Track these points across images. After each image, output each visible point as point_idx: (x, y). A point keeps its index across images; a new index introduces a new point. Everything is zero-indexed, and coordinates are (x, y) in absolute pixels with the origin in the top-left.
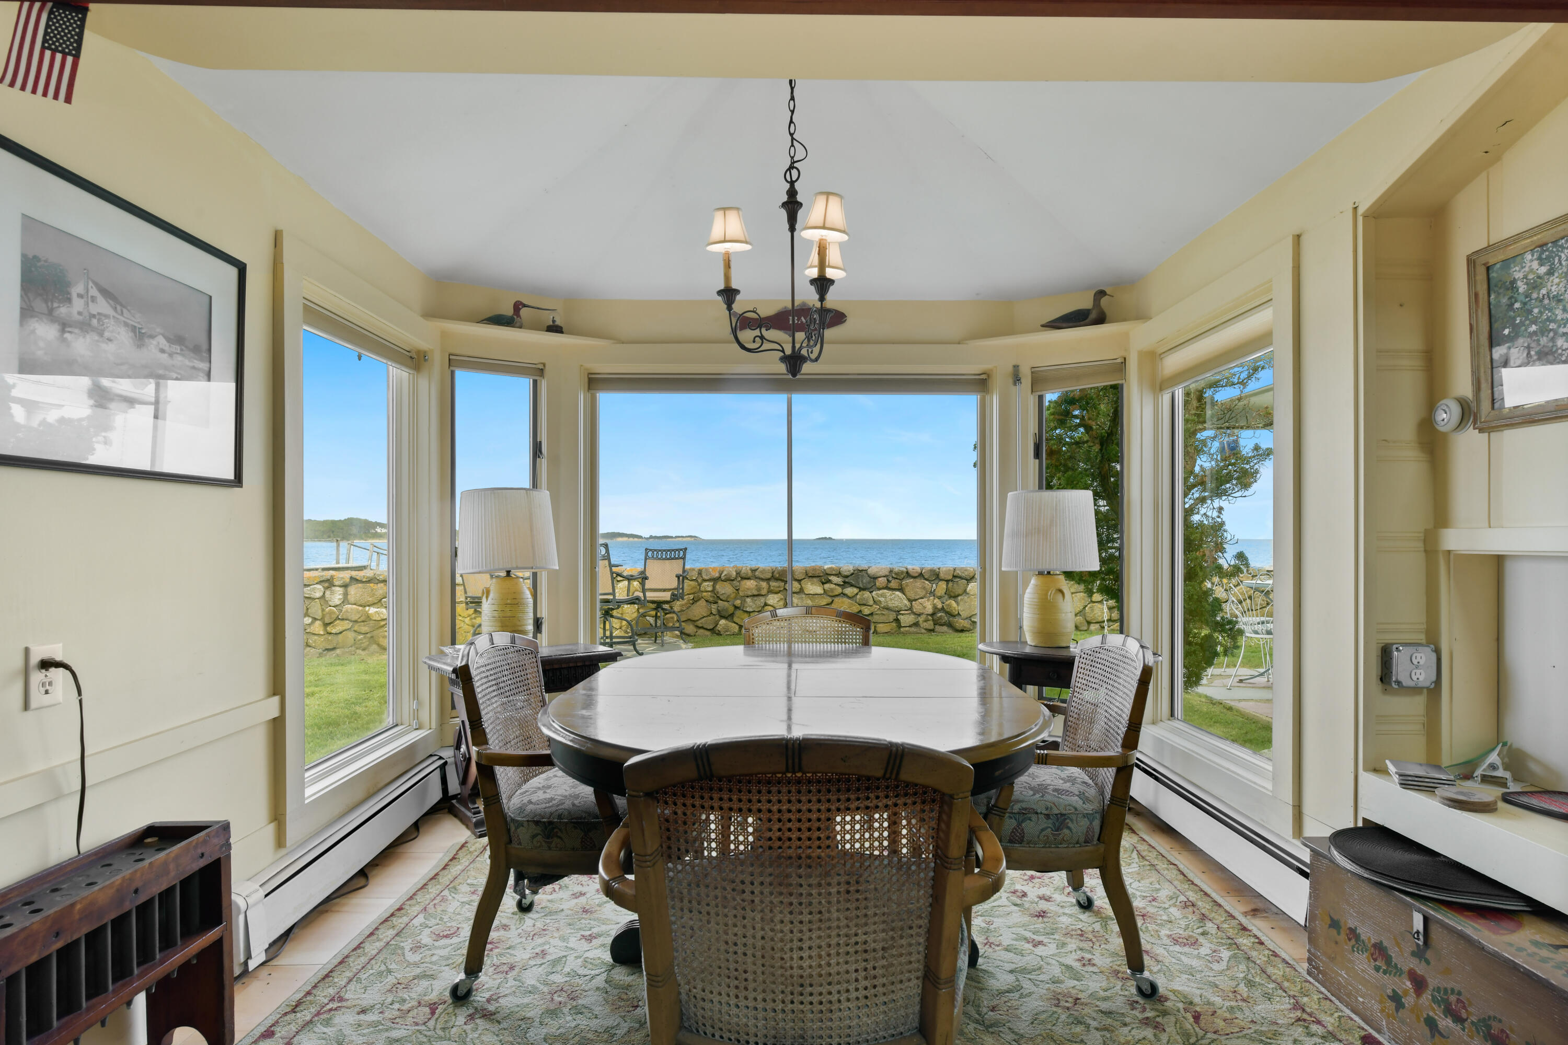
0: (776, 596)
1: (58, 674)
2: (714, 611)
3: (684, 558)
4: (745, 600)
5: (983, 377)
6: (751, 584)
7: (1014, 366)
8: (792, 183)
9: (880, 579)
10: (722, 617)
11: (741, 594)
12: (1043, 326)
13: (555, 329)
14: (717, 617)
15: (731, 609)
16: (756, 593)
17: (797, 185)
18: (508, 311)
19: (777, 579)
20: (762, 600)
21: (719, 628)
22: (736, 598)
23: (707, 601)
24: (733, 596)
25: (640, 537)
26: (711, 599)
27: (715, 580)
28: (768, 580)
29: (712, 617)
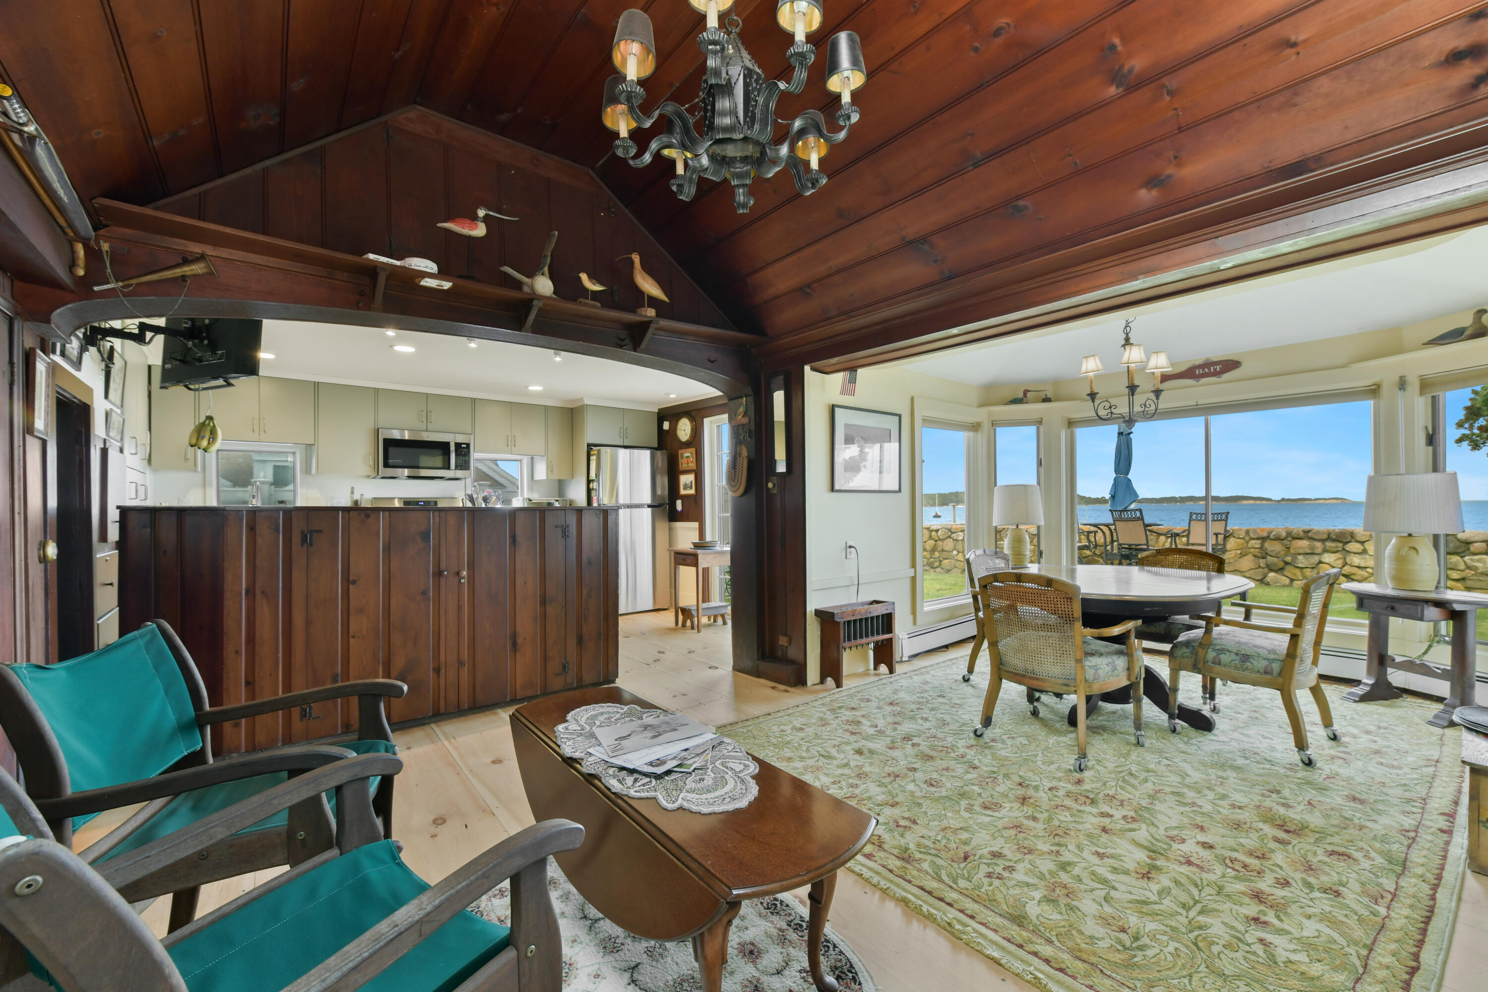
0: (1332, 555)
1: (853, 549)
2: (1262, 565)
3: (1226, 520)
4: (1296, 558)
5: (1373, 387)
6: (1304, 544)
7: (1401, 377)
8: (1127, 334)
9: (1476, 544)
10: (1271, 570)
11: (1292, 551)
12: (1424, 344)
13: (1047, 400)
14: (1266, 570)
15: (1282, 564)
16: (1308, 551)
17: (1130, 335)
18: (1021, 395)
19: (1334, 540)
20: (1316, 559)
21: (1268, 579)
22: (1286, 555)
23: (1255, 556)
24: (1283, 553)
25: (1270, 500)
26: (1259, 555)
27: (1263, 539)
28: (1323, 541)
29: (1260, 570)
